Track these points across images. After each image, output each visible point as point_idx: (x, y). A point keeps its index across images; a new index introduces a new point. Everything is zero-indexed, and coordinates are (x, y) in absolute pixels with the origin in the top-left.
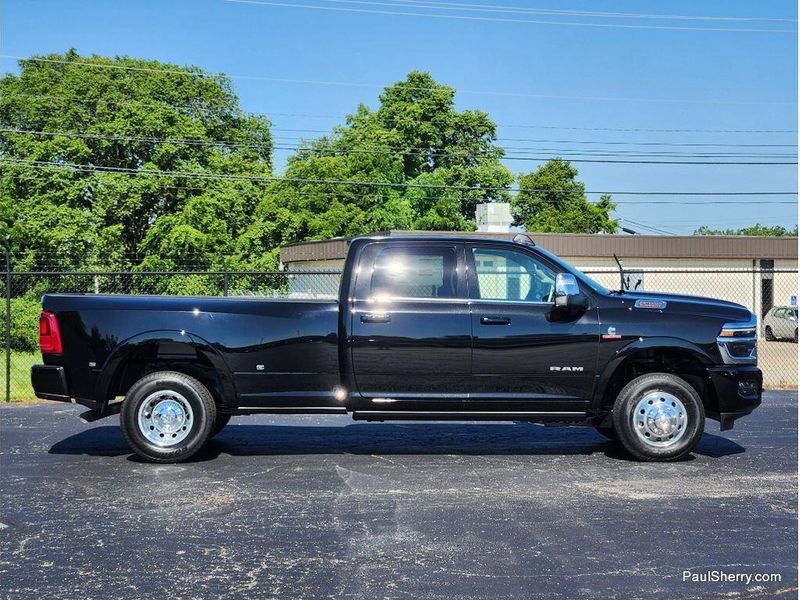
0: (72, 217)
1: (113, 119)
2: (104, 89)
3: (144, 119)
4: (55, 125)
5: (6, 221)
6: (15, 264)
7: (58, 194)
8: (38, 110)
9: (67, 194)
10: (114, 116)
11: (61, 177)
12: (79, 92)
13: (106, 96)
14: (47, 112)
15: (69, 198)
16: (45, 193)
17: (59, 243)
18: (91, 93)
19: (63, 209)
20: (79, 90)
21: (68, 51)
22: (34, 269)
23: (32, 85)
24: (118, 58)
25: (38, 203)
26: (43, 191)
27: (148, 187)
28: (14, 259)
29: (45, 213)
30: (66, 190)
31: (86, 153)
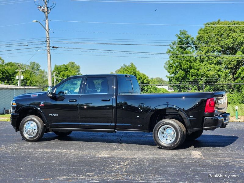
0: (215, 68)
1: (228, 39)
2: (226, 30)
3: (237, 38)
4: (212, 42)
5: (197, 70)
6: (200, 82)
7: (211, 61)
8: (207, 38)
9: (214, 61)
10: (228, 38)
11: (212, 57)
12: (218, 32)
13: (227, 32)
14: (210, 38)
15: (214, 63)
16: (208, 61)
17: (211, 76)
18: (222, 32)
19: (212, 66)
20: (219, 31)
21: (218, 20)
22: (205, 83)
23: (206, 31)
24: (231, 21)
25: (206, 64)
26: (207, 61)
27: (238, 58)
28: (199, 80)
29: (207, 67)
30: (214, 60)
31: (220, 49)
